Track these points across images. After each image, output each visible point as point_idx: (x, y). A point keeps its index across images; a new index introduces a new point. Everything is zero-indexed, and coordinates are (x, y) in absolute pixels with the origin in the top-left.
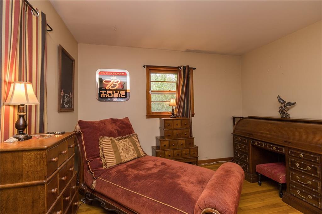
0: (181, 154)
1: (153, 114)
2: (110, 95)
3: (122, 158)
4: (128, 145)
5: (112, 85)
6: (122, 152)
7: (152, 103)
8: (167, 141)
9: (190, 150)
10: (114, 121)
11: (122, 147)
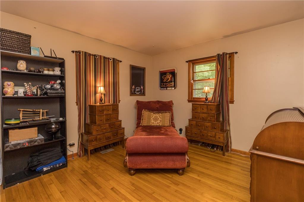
0: (206, 135)
1: (194, 99)
2: (166, 85)
3: (151, 123)
4: (158, 117)
5: (167, 79)
6: (152, 120)
7: (193, 90)
8: (194, 121)
9: (216, 134)
10: (158, 102)
11: (153, 117)
